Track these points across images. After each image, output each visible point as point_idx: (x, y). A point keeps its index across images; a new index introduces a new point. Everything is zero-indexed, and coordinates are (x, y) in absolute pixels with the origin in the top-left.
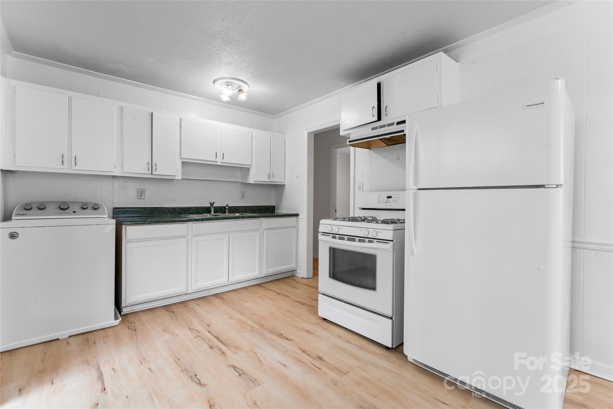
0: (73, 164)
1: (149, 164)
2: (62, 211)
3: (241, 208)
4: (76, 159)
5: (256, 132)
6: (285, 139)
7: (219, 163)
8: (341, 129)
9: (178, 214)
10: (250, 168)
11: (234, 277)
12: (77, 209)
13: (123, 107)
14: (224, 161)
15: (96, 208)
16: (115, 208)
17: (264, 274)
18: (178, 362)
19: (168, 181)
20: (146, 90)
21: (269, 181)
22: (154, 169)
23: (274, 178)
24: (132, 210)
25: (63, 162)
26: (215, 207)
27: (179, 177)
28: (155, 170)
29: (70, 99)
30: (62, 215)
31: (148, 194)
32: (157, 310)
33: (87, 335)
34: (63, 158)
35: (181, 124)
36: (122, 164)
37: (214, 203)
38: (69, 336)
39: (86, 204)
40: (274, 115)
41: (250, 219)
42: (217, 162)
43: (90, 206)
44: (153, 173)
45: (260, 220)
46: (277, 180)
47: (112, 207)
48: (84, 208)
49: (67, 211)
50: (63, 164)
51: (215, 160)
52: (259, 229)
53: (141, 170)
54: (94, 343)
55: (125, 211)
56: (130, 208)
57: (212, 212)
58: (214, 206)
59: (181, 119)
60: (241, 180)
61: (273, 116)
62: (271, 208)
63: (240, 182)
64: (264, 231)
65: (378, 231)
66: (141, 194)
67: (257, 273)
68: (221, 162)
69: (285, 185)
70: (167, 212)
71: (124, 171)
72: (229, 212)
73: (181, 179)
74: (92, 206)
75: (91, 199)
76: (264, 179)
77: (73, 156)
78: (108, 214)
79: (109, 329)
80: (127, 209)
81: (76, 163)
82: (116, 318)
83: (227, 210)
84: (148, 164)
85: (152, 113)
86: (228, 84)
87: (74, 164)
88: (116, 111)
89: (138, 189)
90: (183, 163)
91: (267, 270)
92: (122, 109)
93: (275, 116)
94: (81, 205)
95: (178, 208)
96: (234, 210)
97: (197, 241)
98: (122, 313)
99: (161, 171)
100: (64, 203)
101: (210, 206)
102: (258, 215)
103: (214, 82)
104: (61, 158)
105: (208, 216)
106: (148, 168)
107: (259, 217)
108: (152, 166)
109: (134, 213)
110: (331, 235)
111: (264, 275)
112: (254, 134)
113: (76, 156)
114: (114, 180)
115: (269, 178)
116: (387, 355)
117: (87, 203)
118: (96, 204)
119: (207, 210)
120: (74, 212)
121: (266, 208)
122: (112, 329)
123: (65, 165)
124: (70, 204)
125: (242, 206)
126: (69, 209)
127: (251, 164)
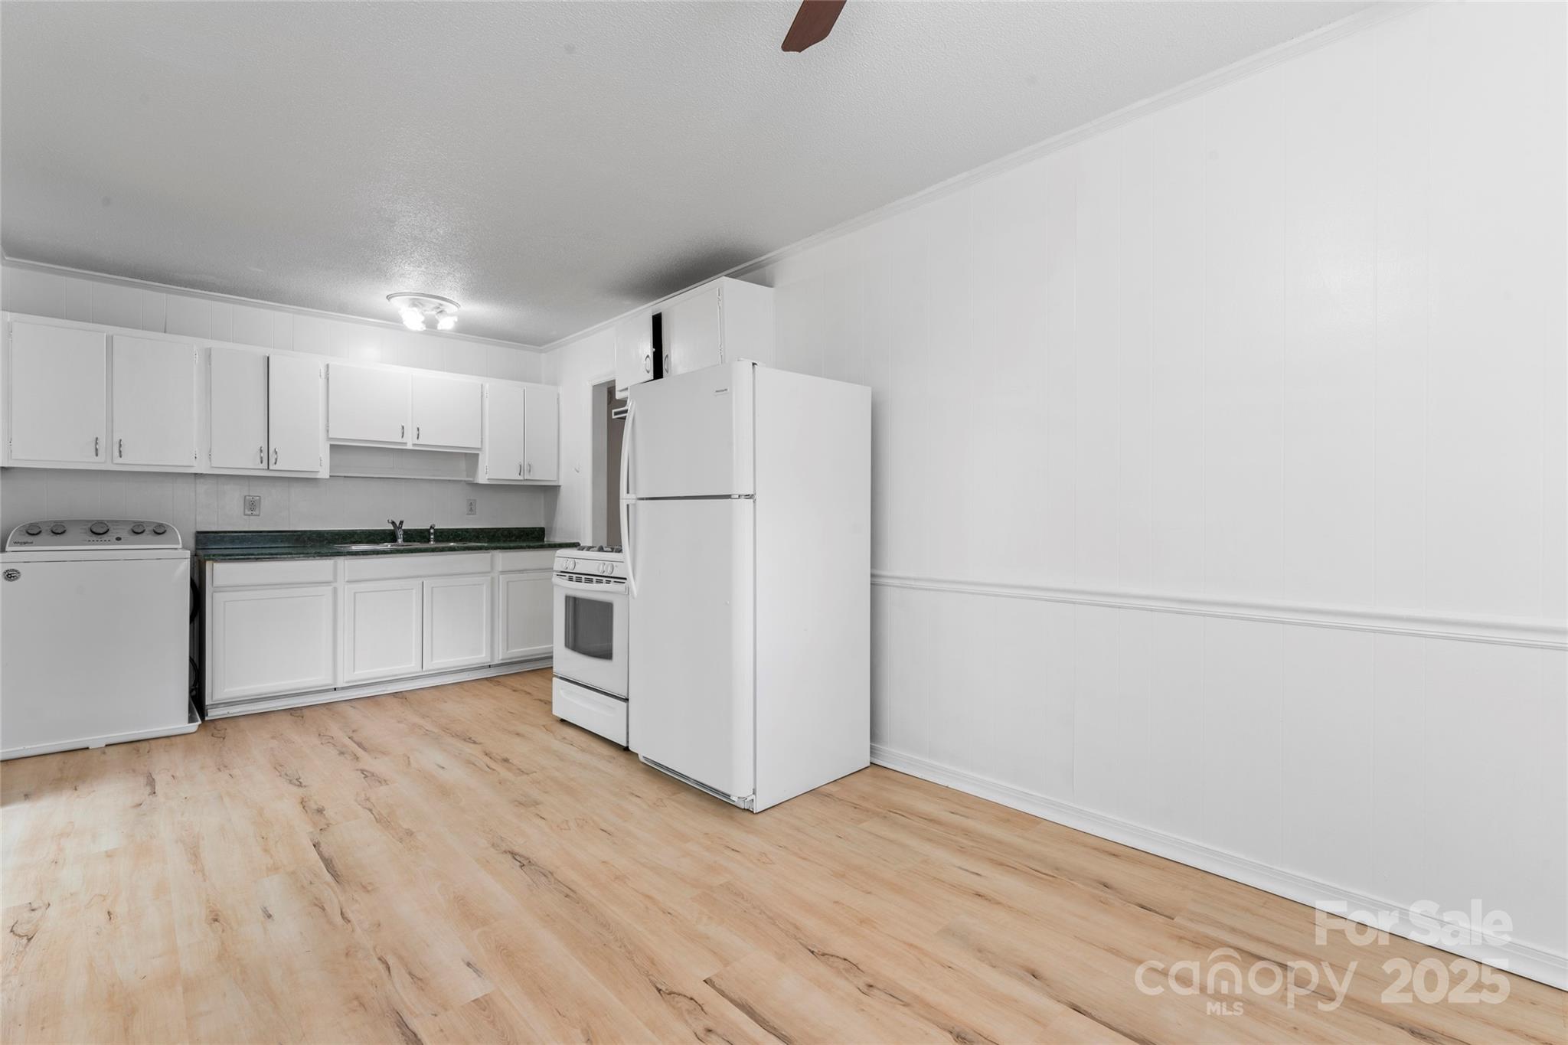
0: (116, 453)
1: (263, 451)
2: (95, 538)
3: (467, 532)
4: (120, 445)
5: (489, 384)
6: (558, 395)
7: (409, 447)
8: (617, 388)
9: (329, 543)
10: (478, 454)
11: (434, 662)
12: (124, 533)
13: (210, 349)
14: (421, 441)
15: (159, 531)
16: (198, 532)
17: (500, 658)
18: (279, 768)
19: (309, 481)
20: (262, 310)
21: (522, 478)
22: (272, 461)
23: (531, 473)
24: (233, 537)
25: (97, 450)
26: (404, 530)
27: (324, 473)
28: (274, 461)
29: (110, 341)
30: (97, 545)
31: (266, 505)
32: (272, 715)
33: (138, 744)
34: (97, 443)
35: (327, 374)
36: (210, 451)
37: (401, 523)
38: (106, 745)
39: (140, 524)
40: (540, 346)
41: (467, 552)
42: (405, 444)
43: (148, 529)
44: (271, 468)
45: (490, 554)
46: (542, 475)
47: (194, 531)
48: (137, 530)
49: (105, 537)
50: (97, 455)
51: (400, 440)
52: (489, 572)
53: (247, 461)
54: (148, 752)
55: (219, 538)
56: (229, 532)
57: (400, 541)
58: (403, 528)
59: (328, 366)
60: (467, 476)
61: (538, 347)
62: (536, 533)
63: (465, 481)
64: (501, 576)
65: (614, 564)
66: (252, 505)
67: (484, 655)
68: (414, 445)
69: (560, 486)
70: (306, 539)
71: (213, 465)
72: (436, 540)
73: (328, 477)
74: (152, 528)
75: (150, 515)
76: (511, 475)
77: (116, 440)
78: (182, 542)
79: (178, 738)
80: (222, 534)
81: (120, 452)
82: (191, 720)
83: (432, 537)
84: (261, 451)
85: (268, 358)
86: (415, 303)
87: (118, 454)
88: (197, 356)
89: (245, 497)
90: (332, 446)
91: (508, 649)
92: (208, 354)
93: (541, 348)
94: (131, 527)
95: (327, 533)
96: (451, 537)
97: (355, 593)
98: (206, 719)
99: (287, 463)
100: (101, 523)
101: (392, 528)
102: (486, 545)
103: (389, 297)
104: (94, 442)
105: (388, 546)
106: (261, 458)
107: (487, 549)
108: (267, 454)
109: (237, 541)
110: (568, 575)
111: (502, 660)
112: (487, 386)
113: (121, 440)
114: (198, 481)
115: (522, 473)
116: (615, 756)
117: (143, 522)
118: (161, 525)
119: (390, 536)
120: (118, 539)
121: (523, 531)
122: (183, 737)
123: (102, 457)
124: (109, 525)
125: (467, 529)
126: (109, 533)
127: (480, 447)
